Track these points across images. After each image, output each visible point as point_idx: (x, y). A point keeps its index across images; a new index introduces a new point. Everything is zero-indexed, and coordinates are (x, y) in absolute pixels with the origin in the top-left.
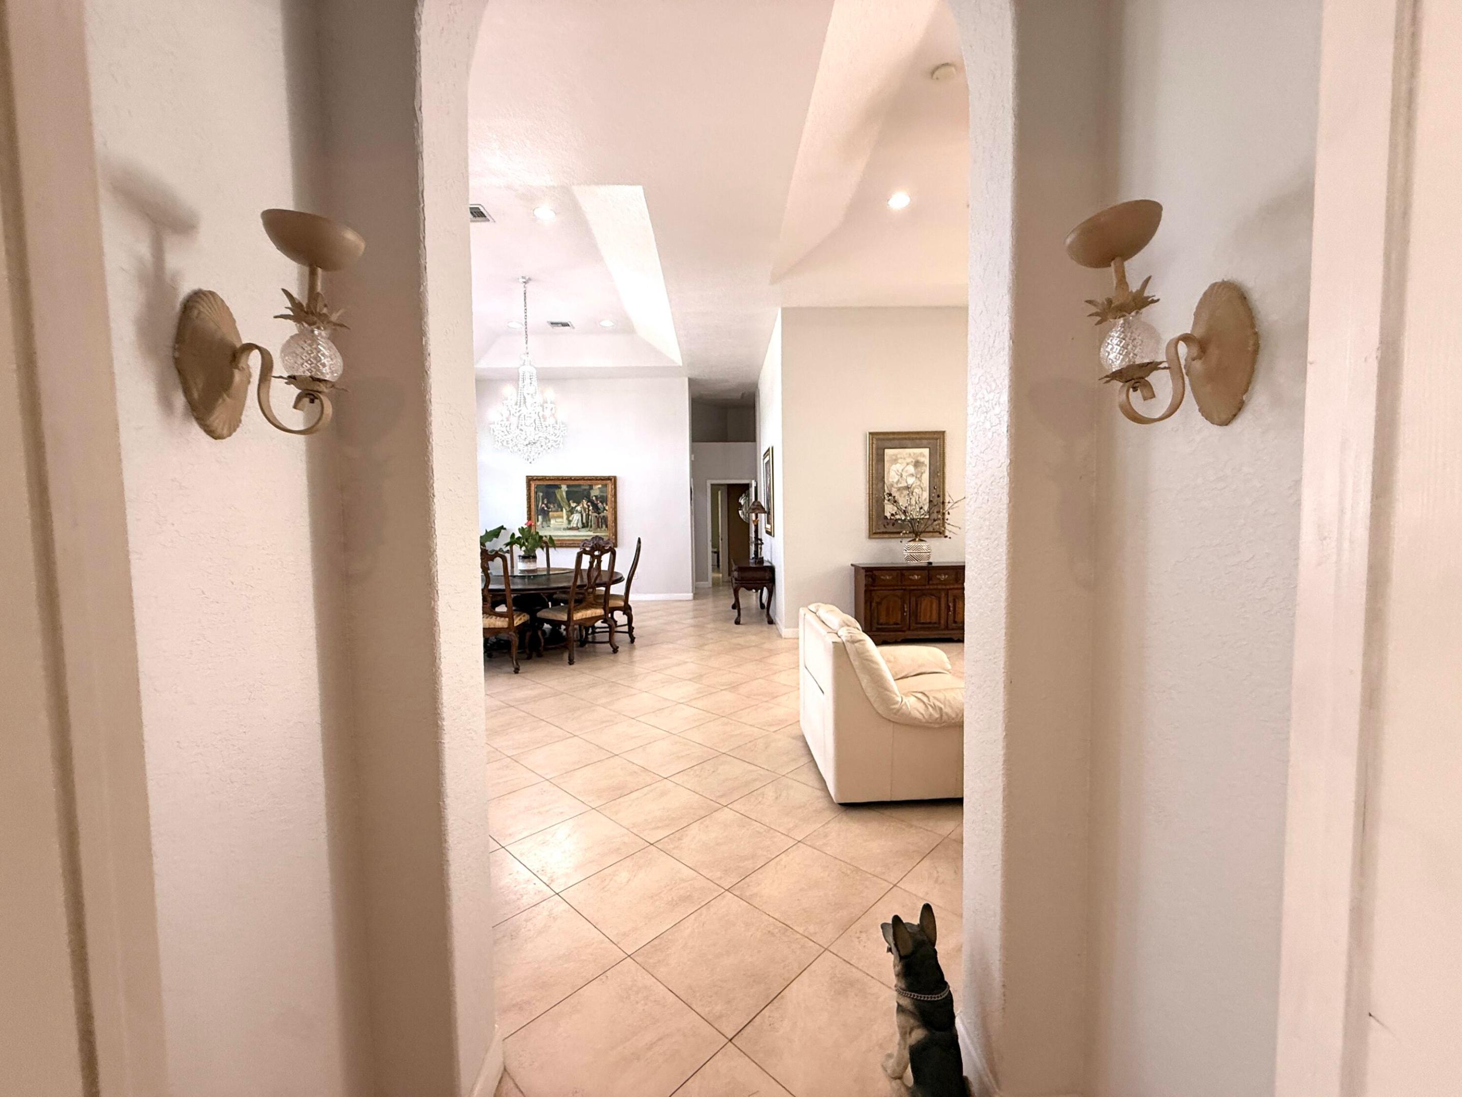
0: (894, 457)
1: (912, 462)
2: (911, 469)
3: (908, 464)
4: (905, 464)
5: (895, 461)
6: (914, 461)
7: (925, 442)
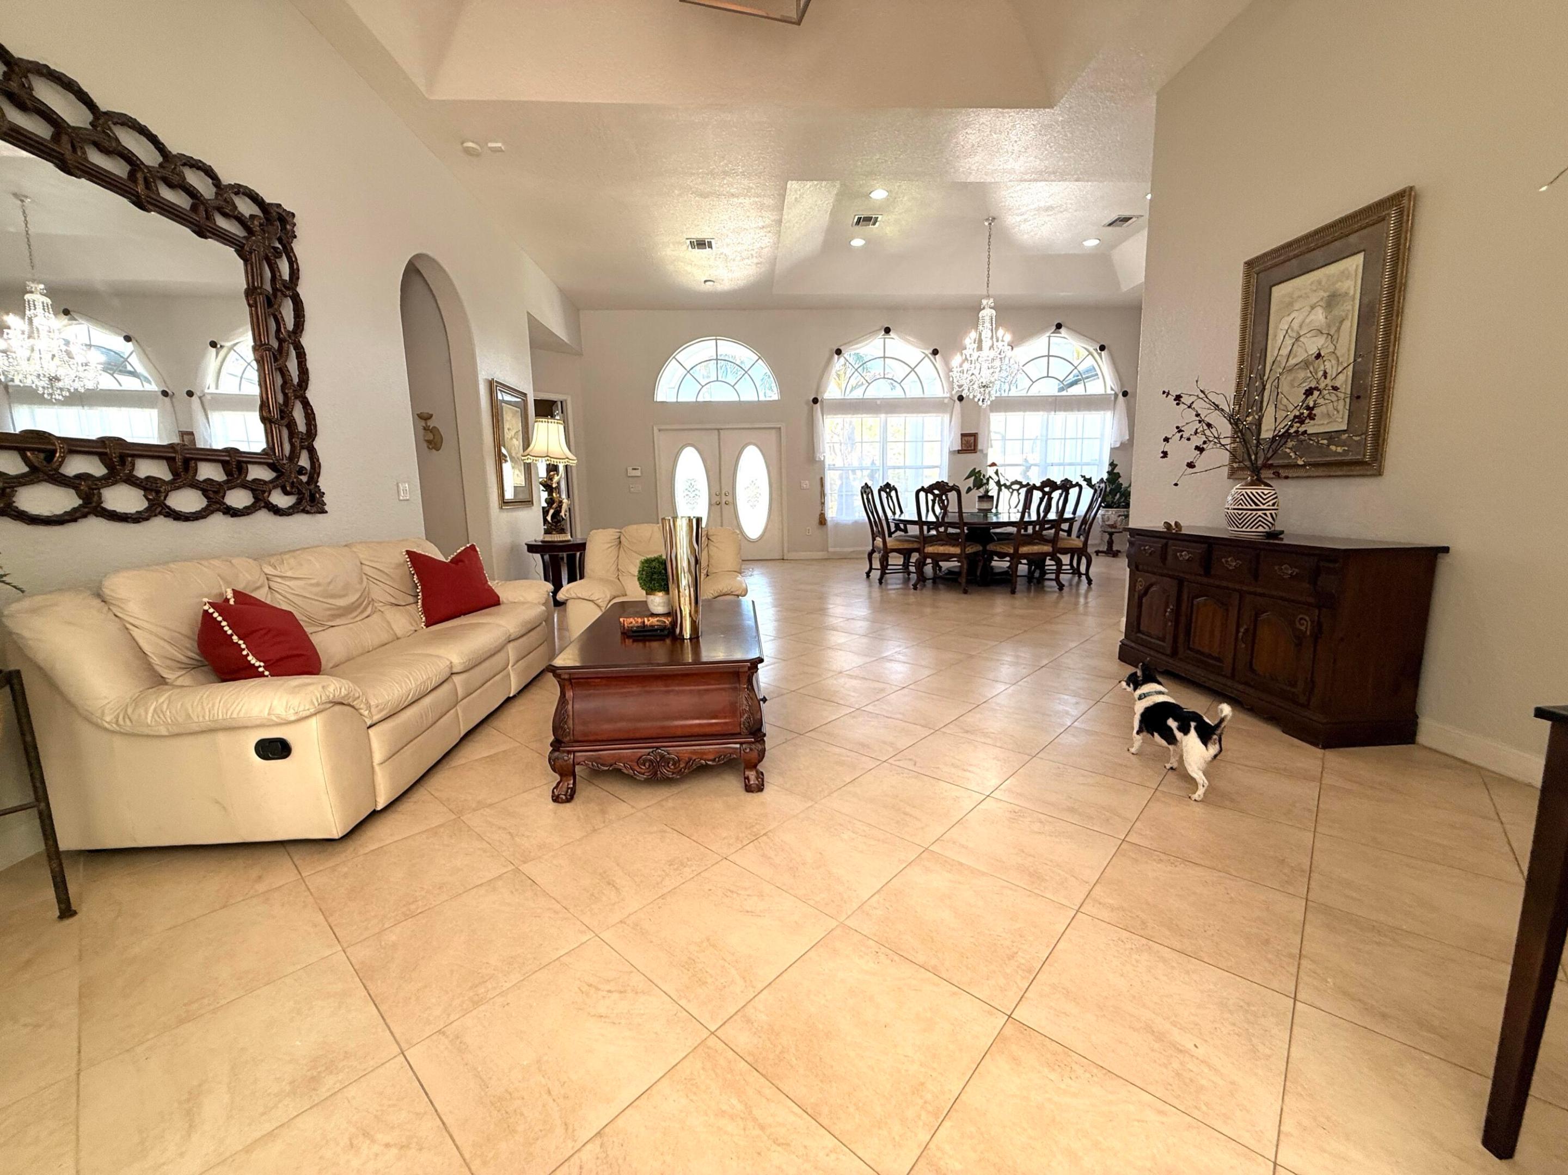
0: (1287, 300)
1: (1322, 299)
2: (1319, 316)
3: (1313, 308)
4: (1308, 308)
5: (1289, 306)
6: (1326, 295)
7: (1353, 239)
